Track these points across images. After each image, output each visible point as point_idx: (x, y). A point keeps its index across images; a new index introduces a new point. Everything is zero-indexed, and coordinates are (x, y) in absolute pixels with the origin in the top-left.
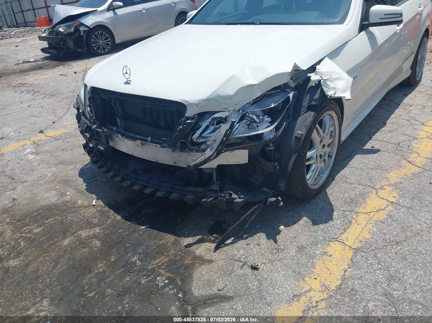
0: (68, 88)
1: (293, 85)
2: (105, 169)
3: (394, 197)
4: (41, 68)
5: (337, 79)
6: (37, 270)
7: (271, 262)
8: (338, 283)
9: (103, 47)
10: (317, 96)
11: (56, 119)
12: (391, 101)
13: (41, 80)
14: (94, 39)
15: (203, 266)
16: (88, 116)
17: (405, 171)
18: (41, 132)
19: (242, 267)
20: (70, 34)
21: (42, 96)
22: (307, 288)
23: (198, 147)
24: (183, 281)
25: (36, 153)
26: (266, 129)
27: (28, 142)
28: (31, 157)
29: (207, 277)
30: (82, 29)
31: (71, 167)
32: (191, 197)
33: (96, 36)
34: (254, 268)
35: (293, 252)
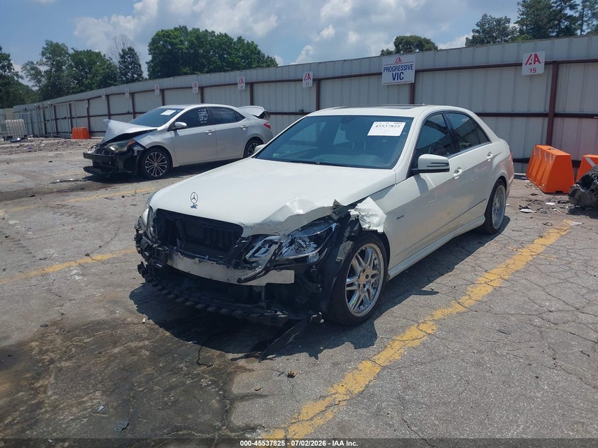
0: (115, 213)
1: (336, 218)
2: (159, 287)
3: (433, 330)
4: (82, 189)
5: (373, 215)
6: (89, 370)
7: (307, 373)
8: (362, 389)
9: (158, 170)
10: (356, 228)
11: (103, 243)
12: (464, 248)
13: (84, 202)
14: (148, 160)
15: (244, 374)
16: (150, 237)
17: (451, 310)
18: (87, 255)
19: (279, 375)
20: (122, 154)
21: (87, 219)
22: (334, 392)
23: (249, 265)
24: (225, 383)
25: (83, 275)
26: (311, 253)
27: (74, 264)
28: (77, 278)
29: (247, 381)
30: (136, 148)
31: (120, 289)
32: (239, 312)
33: (151, 157)
34: (291, 376)
35: (328, 366)
